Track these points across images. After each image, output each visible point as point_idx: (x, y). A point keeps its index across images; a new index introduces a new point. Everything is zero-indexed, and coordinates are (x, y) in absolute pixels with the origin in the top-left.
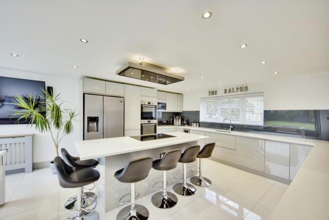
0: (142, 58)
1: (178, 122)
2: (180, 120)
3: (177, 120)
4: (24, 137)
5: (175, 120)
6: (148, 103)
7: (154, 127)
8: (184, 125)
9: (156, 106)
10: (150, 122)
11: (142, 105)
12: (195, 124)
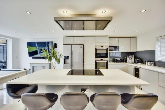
0: (65, 12)
1: (130, 60)
2: (133, 59)
3: (130, 59)
4: (47, 64)
5: (128, 59)
6: (101, 47)
7: (106, 63)
8: (137, 63)
9: (107, 48)
10: (102, 59)
11: (96, 48)
12: (149, 63)
